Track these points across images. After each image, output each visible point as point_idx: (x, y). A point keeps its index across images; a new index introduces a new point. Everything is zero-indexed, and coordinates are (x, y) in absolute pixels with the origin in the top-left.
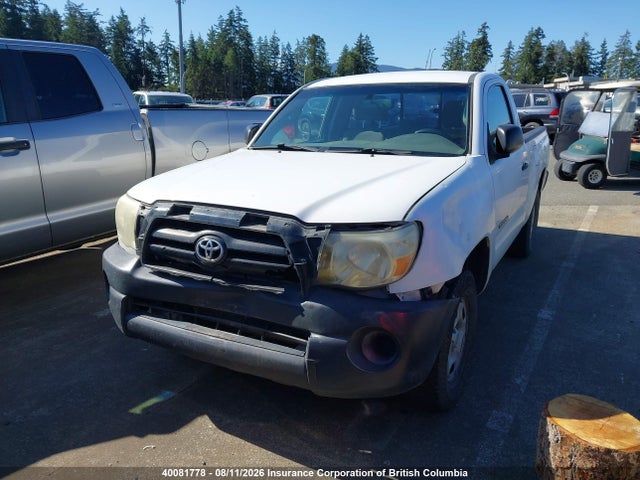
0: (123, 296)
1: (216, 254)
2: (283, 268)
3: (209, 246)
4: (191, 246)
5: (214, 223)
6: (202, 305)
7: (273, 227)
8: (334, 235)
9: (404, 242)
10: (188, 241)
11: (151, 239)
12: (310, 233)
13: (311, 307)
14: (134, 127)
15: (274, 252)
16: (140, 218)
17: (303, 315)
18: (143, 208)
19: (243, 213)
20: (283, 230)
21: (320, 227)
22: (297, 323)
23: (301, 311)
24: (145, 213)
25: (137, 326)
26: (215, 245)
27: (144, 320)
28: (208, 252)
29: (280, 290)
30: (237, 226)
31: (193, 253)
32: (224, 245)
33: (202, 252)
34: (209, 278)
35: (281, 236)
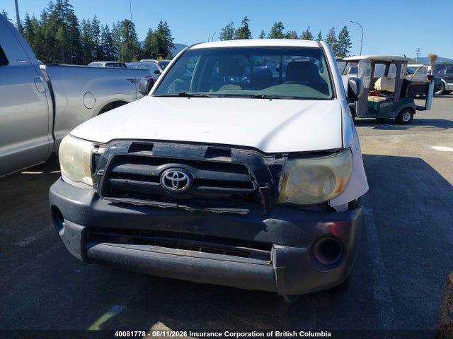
0: (82, 228)
1: (183, 183)
2: (246, 192)
3: (176, 177)
4: (156, 178)
5: (179, 157)
6: (164, 229)
7: (237, 157)
8: (291, 162)
9: (344, 165)
10: (153, 174)
11: (110, 174)
12: (271, 161)
13: (274, 223)
14: (36, 80)
15: (239, 179)
16: (94, 156)
17: (266, 231)
18: (97, 147)
19: (206, 148)
20: (247, 160)
21: (278, 155)
22: (260, 237)
23: (264, 227)
24: (101, 151)
25: (98, 253)
26: (181, 176)
27: (104, 247)
28: (175, 182)
29: (245, 212)
30: (202, 158)
31: (158, 184)
32: (190, 176)
33: (168, 182)
34: (175, 205)
35: (246, 165)
